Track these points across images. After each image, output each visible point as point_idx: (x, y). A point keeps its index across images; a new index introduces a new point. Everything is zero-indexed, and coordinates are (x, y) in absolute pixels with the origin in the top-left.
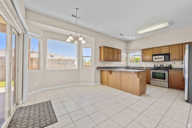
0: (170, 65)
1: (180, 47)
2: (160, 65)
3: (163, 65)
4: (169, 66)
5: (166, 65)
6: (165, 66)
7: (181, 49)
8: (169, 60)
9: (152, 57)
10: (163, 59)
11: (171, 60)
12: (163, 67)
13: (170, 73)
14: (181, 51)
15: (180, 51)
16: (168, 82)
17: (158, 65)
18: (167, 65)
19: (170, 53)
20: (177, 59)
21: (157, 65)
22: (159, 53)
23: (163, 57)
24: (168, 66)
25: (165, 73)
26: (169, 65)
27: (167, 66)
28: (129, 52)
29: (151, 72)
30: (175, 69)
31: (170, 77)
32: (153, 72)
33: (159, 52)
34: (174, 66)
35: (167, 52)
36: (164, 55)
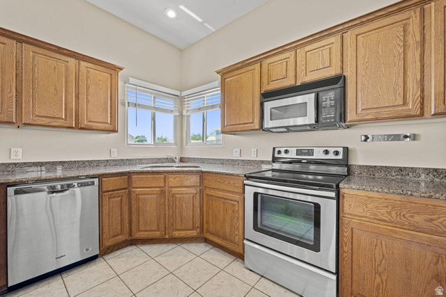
0: (346, 150)
1: (410, 29)
2: (299, 152)
3: (310, 152)
4: (340, 157)
5: (327, 152)
6: (318, 155)
8: (342, 118)
9: (262, 105)
10: (310, 119)
11: (350, 116)
12: (310, 162)
13: (346, 206)
14: (413, 55)
15: (410, 55)
16: (337, 273)
17: (286, 152)
18: (332, 150)
19: (349, 73)
20: (385, 113)
21: (283, 150)
22: (289, 81)
23: (309, 100)
24: (337, 153)
25: (317, 207)
26: (341, 150)
27: (331, 156)
28: (184, 93)
29: (249, 192)
30: (372, 170)
31: (346, 234)
32: (256, 195)
33: (291, 74)
35: (333, 71)
36: (317, 87)
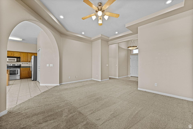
0: (20, 65)
1: (27, 54)
2: (13, 65)
6: (16, 65)
7: (27, 56)
8: (20, 61)
10: (16, 61)
13: (21, 69)
16: (20, 76)
17: (10, 65)
19: (21, 57)
20: (24, 61)
22: (12, 56)
23: (16, 59)
25: (18, 70)
27: (18, 65)
30: (23, 67)
31: (21, 72)
34: (22, 65)
35: (19, 56)
36: (17, 58)
